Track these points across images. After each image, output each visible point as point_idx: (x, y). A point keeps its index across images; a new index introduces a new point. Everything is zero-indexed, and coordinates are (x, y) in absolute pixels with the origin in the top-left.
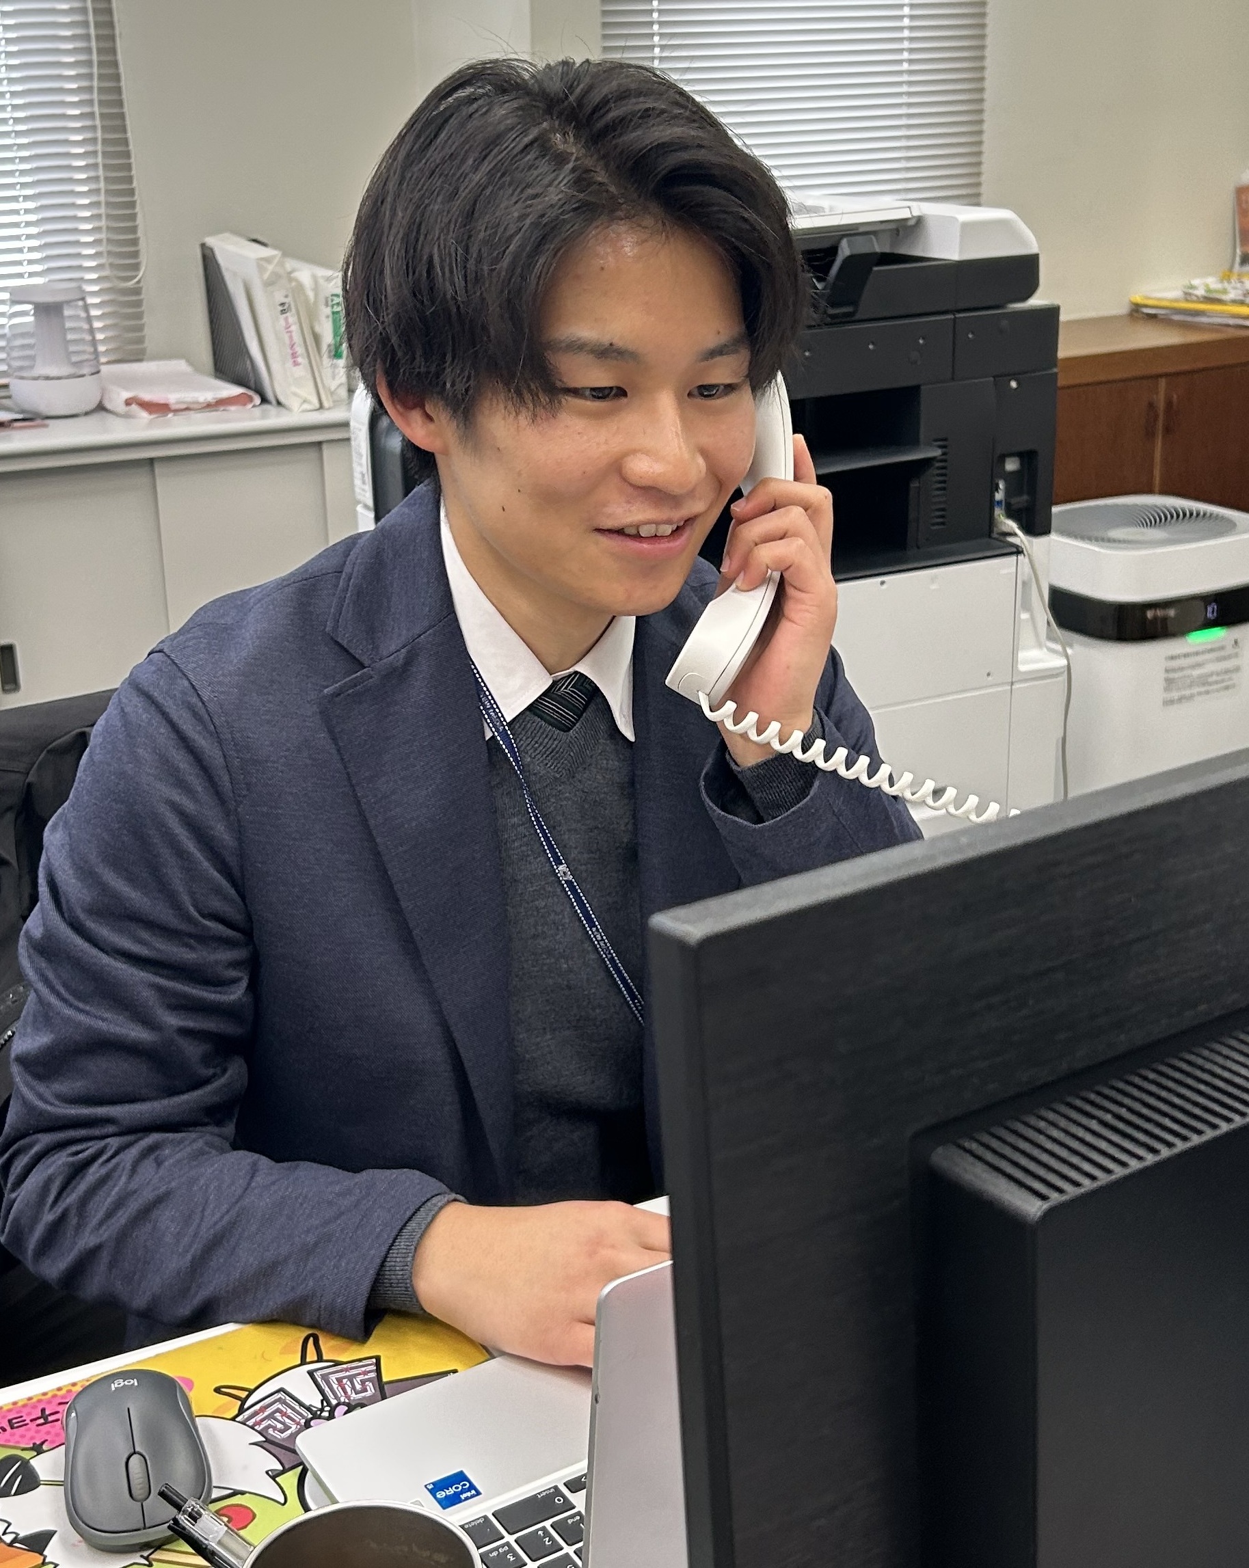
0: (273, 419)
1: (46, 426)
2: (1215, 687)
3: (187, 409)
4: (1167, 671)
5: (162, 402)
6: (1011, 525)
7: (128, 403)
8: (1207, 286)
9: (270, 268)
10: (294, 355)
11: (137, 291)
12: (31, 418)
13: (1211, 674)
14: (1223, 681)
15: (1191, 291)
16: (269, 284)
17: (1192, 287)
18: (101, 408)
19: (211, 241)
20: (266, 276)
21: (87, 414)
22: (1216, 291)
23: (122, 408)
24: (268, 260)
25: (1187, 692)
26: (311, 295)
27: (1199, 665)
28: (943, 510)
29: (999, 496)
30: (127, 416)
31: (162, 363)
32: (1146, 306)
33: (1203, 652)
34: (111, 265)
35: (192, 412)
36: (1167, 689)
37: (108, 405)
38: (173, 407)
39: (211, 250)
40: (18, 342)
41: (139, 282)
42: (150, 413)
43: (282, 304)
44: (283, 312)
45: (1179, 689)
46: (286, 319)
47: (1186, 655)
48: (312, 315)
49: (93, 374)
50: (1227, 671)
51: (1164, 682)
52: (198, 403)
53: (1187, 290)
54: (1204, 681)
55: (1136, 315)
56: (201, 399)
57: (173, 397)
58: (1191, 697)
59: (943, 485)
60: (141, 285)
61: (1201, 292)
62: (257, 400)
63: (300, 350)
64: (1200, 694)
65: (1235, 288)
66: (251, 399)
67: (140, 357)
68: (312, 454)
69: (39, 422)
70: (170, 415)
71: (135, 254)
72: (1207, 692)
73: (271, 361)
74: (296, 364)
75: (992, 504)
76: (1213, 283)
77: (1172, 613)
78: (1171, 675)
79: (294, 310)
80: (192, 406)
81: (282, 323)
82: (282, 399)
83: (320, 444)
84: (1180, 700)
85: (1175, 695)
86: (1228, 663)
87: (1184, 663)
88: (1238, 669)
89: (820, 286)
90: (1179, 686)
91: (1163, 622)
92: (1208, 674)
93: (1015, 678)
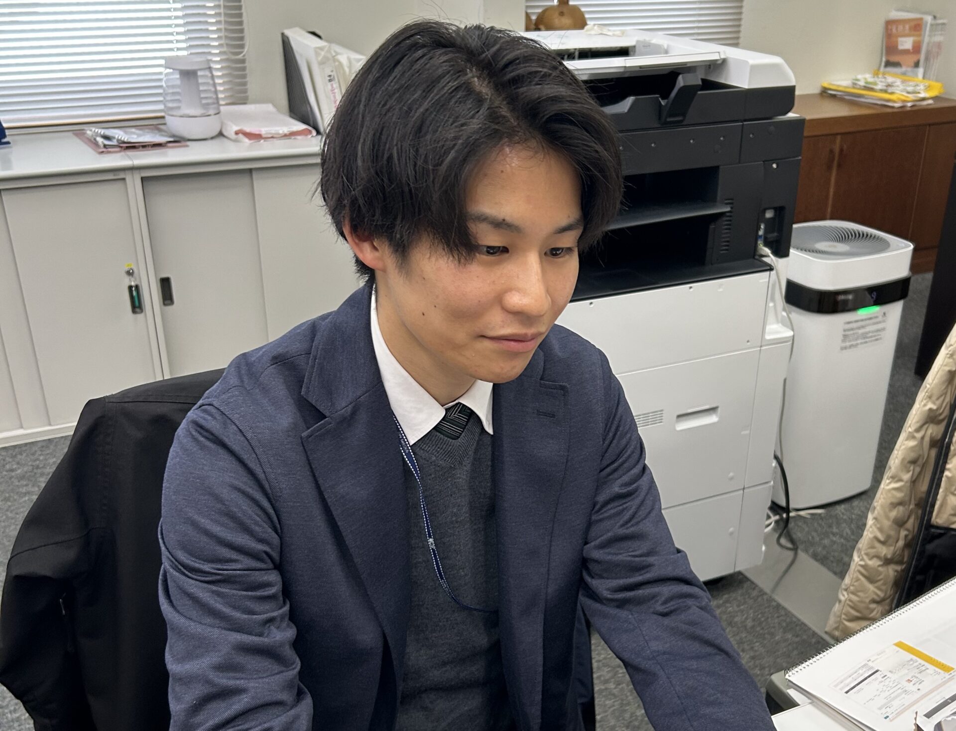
1: (187, 146)
2: (870, 339)
3: (272, 137)
4: (845, 331)
5: (257, 133)
6: (767, 251)
7: (237, 133)
8: (865, 79)
9: (323, 53)
11: (243, 61)
12: (178, 141)
13: (869, 332)
14: (875, 336)
15: (856, 82)
16: (322, 63)
17: (858, 80)
18: (221, 134)
19: (288, 32)
20: (320, 58)
21: (212, 138)
22: (871, 83)
23: (233, 136)
24: (321, 49)
25: (854, 343)
26: (347, 70)
27: (863, 327)
28: (728, 242)
29: (761, 233)
30: (236, 141)
31: (257, 105)
32: (830, 89)
33: (866, 320)
34: (227, 45)
35: (275, 139)
36: (843, 341)
37: (225, 133)
38: (264, 136)
39: (288, 38)
40: (171, 91)
41: (244, 56)
42: (250, 139)
43: (330, 76)
44: (330, 81)
45: (850, 341)
46: (332, 85)
47: (857, 321)
49: (215, 114)
50: (878, 330)
51: (842, 336)
52: (279, 134)
53: (854, 81)
54: (864, 336)
55: (824, 94)
56: (281, 132)
57: (264, 131)
58: (857, 344)
59: (729, 227)
60: (245, 57)
61: (862, 83)
62: (314, 133)
64: (861, 343)
65: (881, 82)
66: (310, 132)
67: (245, 102)
69: (183, 144)
70: (262, 141)
71: (242, 39)
72: (866, 342)
75: (757, 237)
76: (869, 77)
77: (850, 297)
78: (847, 333)
79: (337, 80)
80: (275, 136)
81: (330, 87)
84: (851, 346)
85: (848, 344)
86: (880, 326)
87: (854, 325)
88: (884, 329)
89: (663, 103)
90: (849, 339)
91: (845, 302)
92: (867, 333)
93: (763, 343)
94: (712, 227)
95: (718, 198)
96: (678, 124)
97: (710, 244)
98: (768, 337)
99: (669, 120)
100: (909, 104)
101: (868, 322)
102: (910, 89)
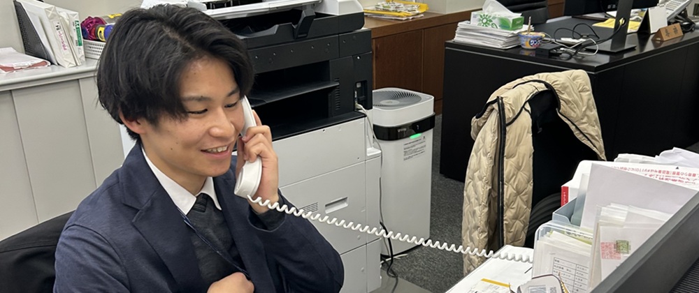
0: (57, 71)
2: (419, 152)
3: (21, 69)
5: (10, 66)
6: (361, 106)
8: (383, 4)
9: (50, 12)
10: (64, 46)
14: (421, 150)
15: (378, 7)
16: (50, 19)
20: (49, 16)
22: (386, 7)
24: (50, 9)
25: (411, 155)
26: (68, 22)
27: (414, 146)
28: (339, 103)
29: (356, 96)
31: (2, 49)
33: (415, 141)
35: (24, 70)
36: (405, 155)
38: (15, 68)
39: (19, 3)
42: (6, 71)
43: (57, 26)
44: (58, 29)
46: (59, 32)
47: (410, 143)
48: (69, 30)
50: (422, 147)
51: (403, 153)
52: (25, 66)
54: (415, 151)
56: (26, 64)
57: (14, 65)
59: (338, 94)
61: (381, 7)
62: (49, 64)
63: (66, 44)
64: (414, 155)
65: (392, 6)
66: (46, 63)
68: (75, 84)
70: (15, 72)
72: (416, 154)
73: (54, 49)
74: (65, 49)
75: (354, 99)
77: (404, 129)
78: (406, 150)
79: (62, 28)
80: (23, 68)
81: (58, 34)
82: (60, 63)
83: (78, 80)
84: (409, 158)
85: (407, 156)
86: (422, 145)
87: (409, 145)
88: (425, 146)
89: (295, 27)
90: (408, 154)
91: (402, 132)
92: (417, 149)
93: (366, 158)
94: (330, 95)
95: (331, 79)
96: (304, 38)
97: (329, 106)
98: (368, 155)
99: (299, 36)
100: (411, 18)
101: (416, 143)
102: (409, 9)
